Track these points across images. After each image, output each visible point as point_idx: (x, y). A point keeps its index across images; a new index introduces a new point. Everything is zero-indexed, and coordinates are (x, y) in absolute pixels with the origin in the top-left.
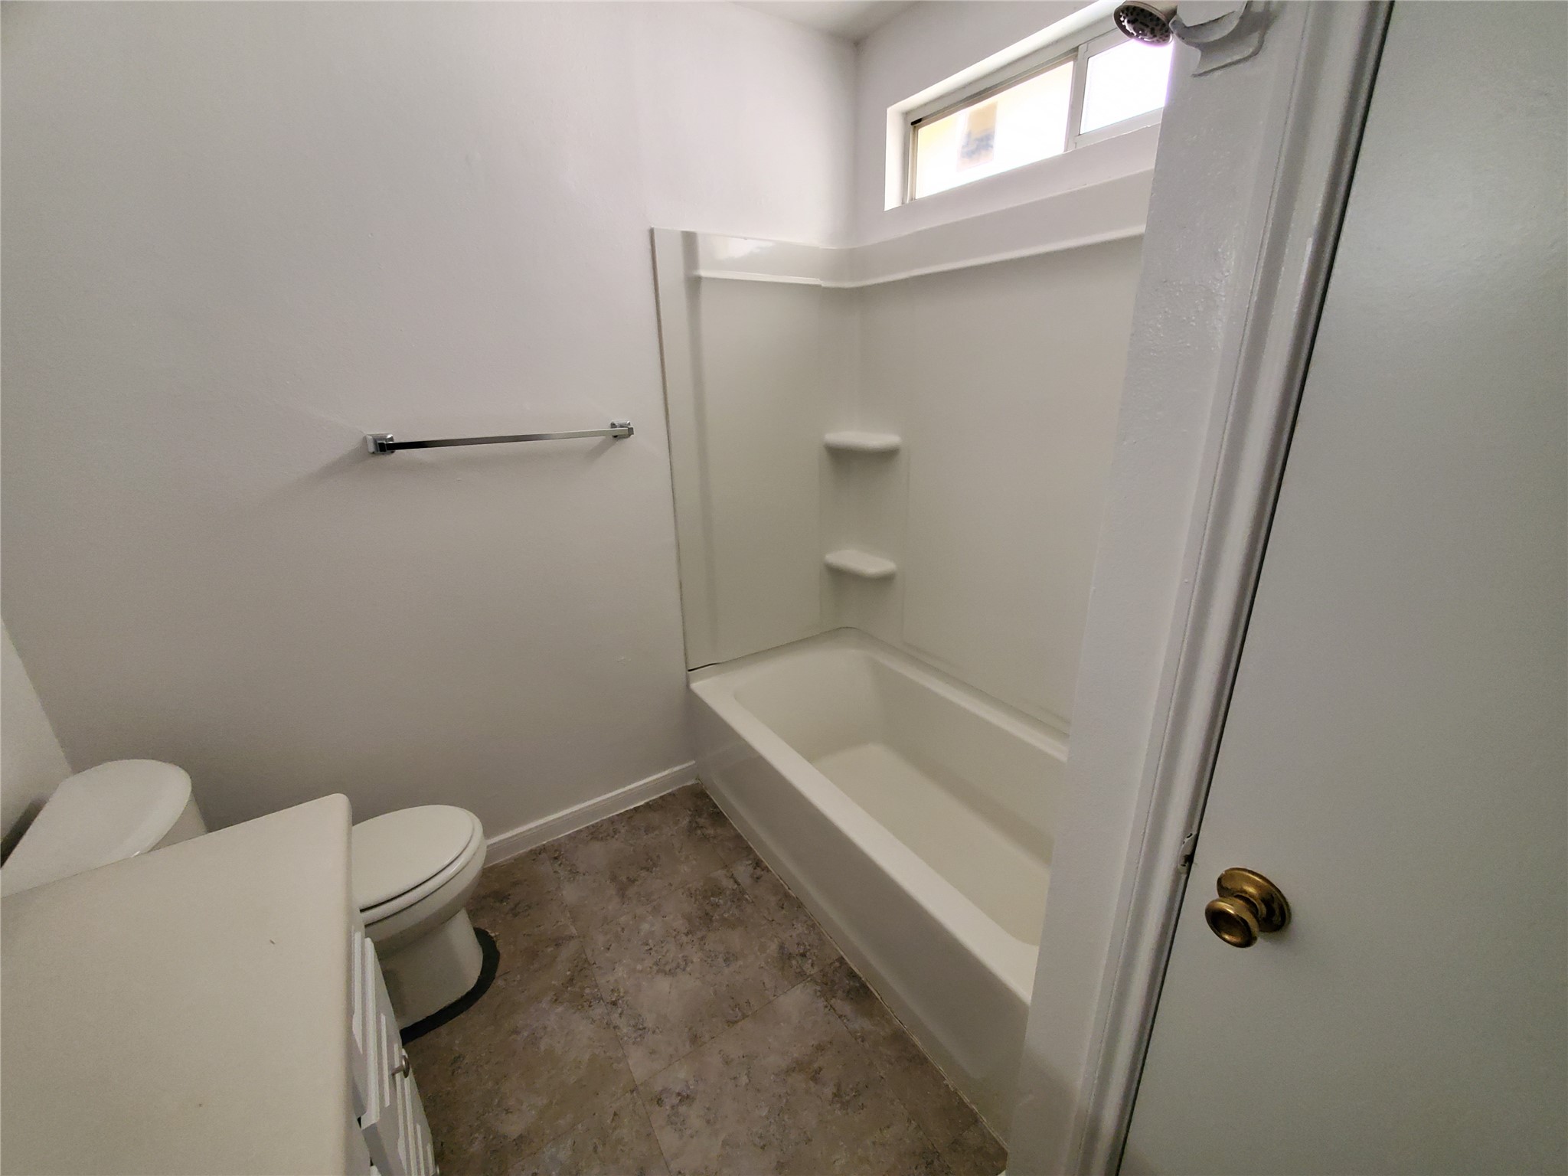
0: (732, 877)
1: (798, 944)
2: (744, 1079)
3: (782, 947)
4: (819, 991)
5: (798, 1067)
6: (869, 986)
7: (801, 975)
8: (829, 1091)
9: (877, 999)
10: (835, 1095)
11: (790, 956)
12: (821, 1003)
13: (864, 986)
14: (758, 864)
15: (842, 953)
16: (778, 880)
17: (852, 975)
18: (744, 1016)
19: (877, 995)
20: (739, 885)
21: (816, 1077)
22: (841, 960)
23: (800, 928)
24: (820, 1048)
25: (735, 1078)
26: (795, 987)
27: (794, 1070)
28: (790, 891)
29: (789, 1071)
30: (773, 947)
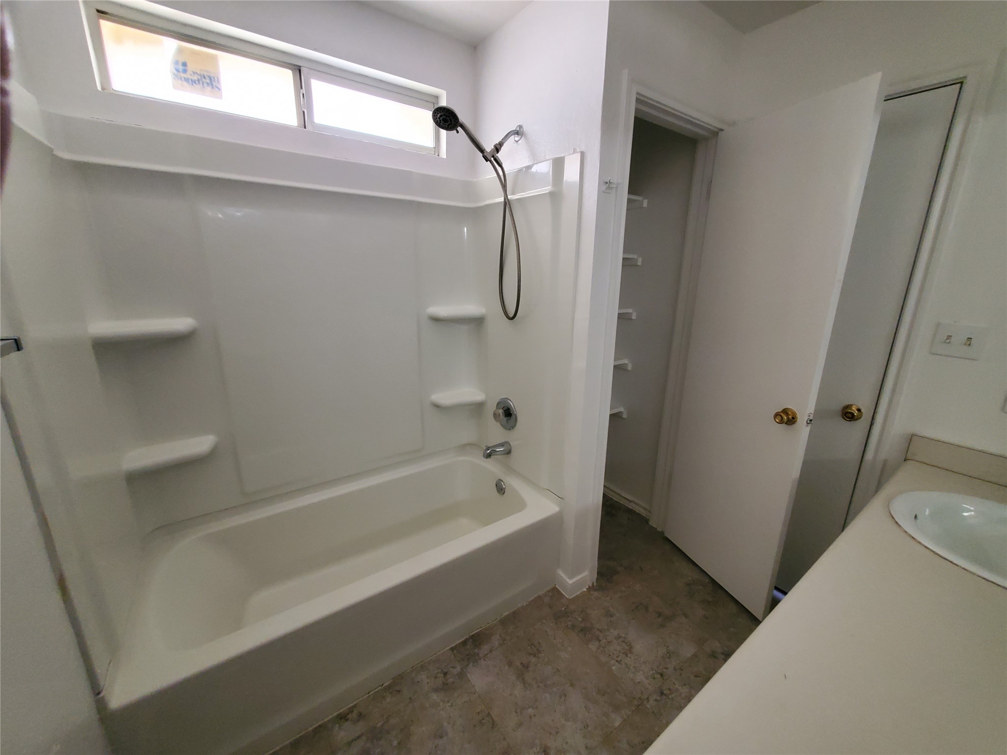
0: (350, 744)
1: (436, 678)
2: (530, 711)
3: (436, 690)
4: (473, 663)
5: (520, 676)
6: (472, 634)
7: (462, 675)
8: (533, 660)
9: (481, 630)
10: (535, 656)
11: (445, 684)
12: (482, 662)
13: (472, 637)
14: (342, 718)
15: (448, 648)
16: (369, 697)
17: (464, 643)
18: (489, 715)
19: (478, 630)
20: (362, 734)
21: (526, 666)
22: (452, 649)
23: (423, 677)
24: (510, 664)
25: (530, 717)
26: (470, 679)
27: (523, 679)
28: (385, 685)
29: (524, 682)
30: (434, 697)
